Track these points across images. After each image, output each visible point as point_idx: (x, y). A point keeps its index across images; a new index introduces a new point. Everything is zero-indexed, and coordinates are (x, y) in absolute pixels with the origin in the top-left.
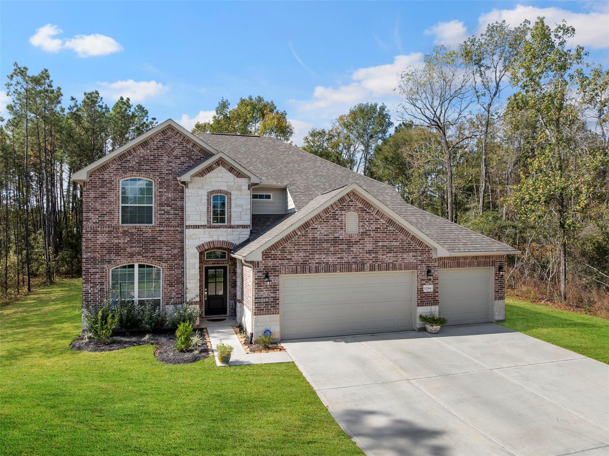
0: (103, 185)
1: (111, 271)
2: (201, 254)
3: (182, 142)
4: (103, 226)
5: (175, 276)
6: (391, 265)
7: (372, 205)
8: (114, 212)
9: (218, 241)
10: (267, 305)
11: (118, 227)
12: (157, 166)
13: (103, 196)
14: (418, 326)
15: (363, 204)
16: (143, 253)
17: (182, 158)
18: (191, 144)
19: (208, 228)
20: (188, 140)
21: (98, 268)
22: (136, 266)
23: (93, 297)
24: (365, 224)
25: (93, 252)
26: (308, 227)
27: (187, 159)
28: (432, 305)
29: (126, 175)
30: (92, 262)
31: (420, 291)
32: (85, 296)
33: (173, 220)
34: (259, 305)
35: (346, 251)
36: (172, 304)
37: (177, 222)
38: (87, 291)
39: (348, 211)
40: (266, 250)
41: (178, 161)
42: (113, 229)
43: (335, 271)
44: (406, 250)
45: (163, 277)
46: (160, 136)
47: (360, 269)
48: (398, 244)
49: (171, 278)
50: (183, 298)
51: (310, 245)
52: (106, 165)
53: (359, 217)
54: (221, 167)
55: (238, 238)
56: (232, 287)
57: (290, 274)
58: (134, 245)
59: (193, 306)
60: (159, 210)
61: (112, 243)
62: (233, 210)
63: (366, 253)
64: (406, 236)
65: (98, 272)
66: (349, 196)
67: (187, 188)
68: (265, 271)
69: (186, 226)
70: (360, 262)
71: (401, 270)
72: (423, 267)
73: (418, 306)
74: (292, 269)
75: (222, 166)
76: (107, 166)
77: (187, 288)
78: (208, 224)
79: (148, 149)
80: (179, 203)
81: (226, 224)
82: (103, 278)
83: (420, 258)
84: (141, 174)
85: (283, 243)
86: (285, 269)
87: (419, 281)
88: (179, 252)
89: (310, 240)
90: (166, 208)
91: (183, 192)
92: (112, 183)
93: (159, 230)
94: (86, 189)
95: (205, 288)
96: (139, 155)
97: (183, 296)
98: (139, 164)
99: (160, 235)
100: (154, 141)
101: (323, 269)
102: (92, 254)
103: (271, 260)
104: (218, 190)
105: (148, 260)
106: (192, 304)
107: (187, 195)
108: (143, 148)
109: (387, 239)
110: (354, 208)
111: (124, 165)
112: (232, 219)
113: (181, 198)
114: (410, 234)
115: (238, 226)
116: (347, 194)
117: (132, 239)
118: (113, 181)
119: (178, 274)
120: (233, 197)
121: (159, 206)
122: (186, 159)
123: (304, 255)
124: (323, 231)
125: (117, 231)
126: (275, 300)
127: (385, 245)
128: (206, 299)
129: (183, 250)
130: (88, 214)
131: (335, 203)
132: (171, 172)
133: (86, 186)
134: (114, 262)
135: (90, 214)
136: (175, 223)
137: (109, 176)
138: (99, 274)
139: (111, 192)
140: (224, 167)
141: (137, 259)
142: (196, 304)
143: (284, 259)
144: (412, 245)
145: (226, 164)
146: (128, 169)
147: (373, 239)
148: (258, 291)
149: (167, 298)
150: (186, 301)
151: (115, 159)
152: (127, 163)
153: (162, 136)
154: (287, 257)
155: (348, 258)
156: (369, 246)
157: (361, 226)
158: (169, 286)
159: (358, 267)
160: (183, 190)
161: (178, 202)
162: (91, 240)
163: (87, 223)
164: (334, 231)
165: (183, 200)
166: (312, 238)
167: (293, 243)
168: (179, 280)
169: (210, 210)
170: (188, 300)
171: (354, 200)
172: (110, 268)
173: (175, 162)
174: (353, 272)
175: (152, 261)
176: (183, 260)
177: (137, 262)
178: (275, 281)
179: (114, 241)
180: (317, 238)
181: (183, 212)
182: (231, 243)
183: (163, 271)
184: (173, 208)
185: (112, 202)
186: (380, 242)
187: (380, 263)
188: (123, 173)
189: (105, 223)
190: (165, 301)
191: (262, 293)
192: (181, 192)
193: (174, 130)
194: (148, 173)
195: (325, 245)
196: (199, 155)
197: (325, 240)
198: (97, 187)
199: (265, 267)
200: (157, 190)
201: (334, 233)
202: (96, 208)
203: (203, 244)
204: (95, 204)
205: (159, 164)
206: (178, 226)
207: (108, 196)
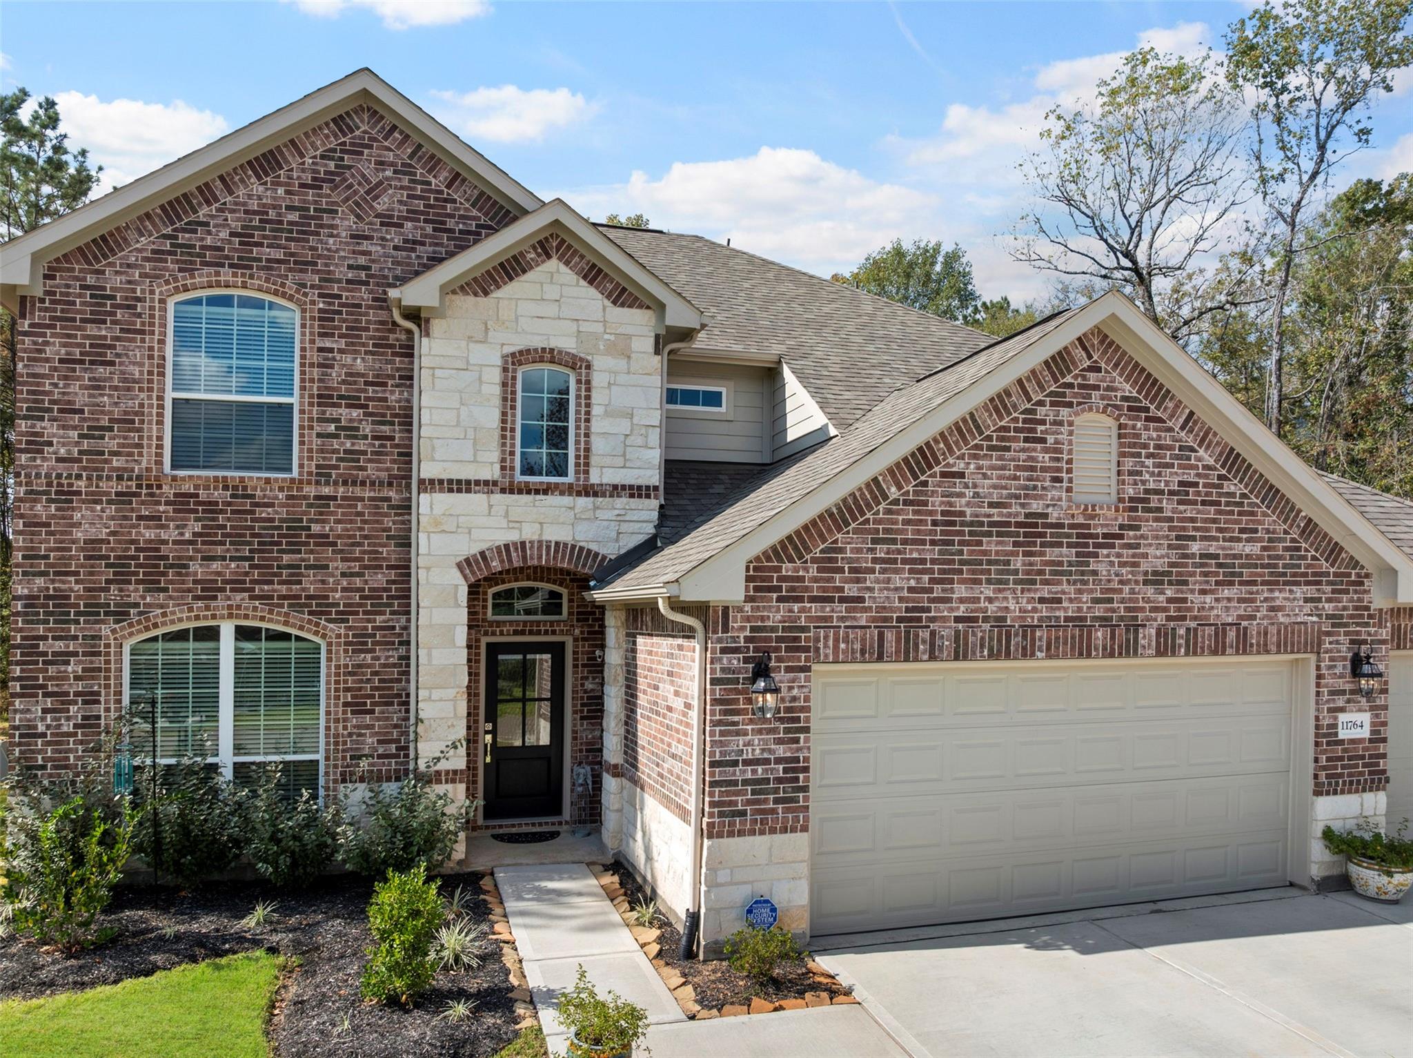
0: (99, 313)
1: (126, 650)
2: (475, 591)
3: (410, 166)
4: (95, 473)
5: (375, 673)
6: (1232, 634)
7: (1168, 391)
8: (142, 422)
9: (540, 542)
10: (760, 792)
11: (157, 478)
12: (312, 249)
13: (98, 355)
14: (1316, 871)
15: (1136, 382)
16: (253, 582)
17: (409, 225)
18: (445, 174)
19: (503, 491)
20: (433, 157)
21: (75, 638)
22: (227, 631)
23: (54, 751)
24: (1143, 464)
25: (57, 573)
26: (930, 467)
27: (429, 229)
28: (1364, 790)
29: (193, 277)
30: (52, 614)
31: (1326, 736)
32: (20, 744)
33: (370, 461)
34: (728, 793)
35: (1070, 573)
36: (362, 780)
37: (387, 469)
38: (29, 727)
39: (1083, 411)
40: (758, 559)
41: (394, 237)
42: (139, 486)
43: (1027, 653)
44: (1284, 574)
45: (328, 675)
46: (327, 137)
47: (1120, 647)
48: (1253, 549)
49: (361, 681)
50: (407, 756)
51: (933, 543)
52: (111, 234)
53: (1120, 436)
54: (553, 264)
55: (614, 535)
56: (582, 718)
57: (854, 661)
58: (219, 550)
59: (440, 789)
60: (319, 420)
61: (133, 542)
62: (597, 426)
63: (1146, 582)
64: (1285, 522)
65: (75, 654)
66: (1085, 348)
67: (428, 335)
68: (756, 650)
69: (421, 482)
70: (1121, 618)
71: (1268, 652)
72: (1337, 642)
73: (1318, 793)
74: (863, 640)
75: (560, 259)
76: (116, 241)
77: (419, 720)
78: (504, 477)
79: (279, 184)
80: (396, 396)
81: (570, 478)
82: (93, 678)
83: (1329, 608)
84: (251, 277)
85: (830, 531)
86: (836, 641)
87: (1326, 697)
88: (394, 582)
89: (935, 523)
90: (346, 414)
91: (412, 355)
92: (135, 307)
93: (317, 498)
94: (31, 326)
95: (486, 721)
96: (244, 204)
97: (407, 748)
98: (245, 237)
99: (321, 514)
100: (302, 156)
101: (982, 646)
102: (53, 581)
103: (779, 600)
104: (544, 349)
105: (271, 612)
106: (439, 782)
107: (425, 362)
108: (259, 178)
109: (1220, 530)
110: (1103, 398)
111: (183, 238)
112: (594, 460)
113: (401, 378)
114: (1300, 511)
115: (615, 487)
116: (1079, 339)
117: (211, 527)
118: (138, 299)
119: (385, 666)
120: (598, 380)
121: (319, 405)
122: (422, 229)
123: (913, 583)
124: (985, 486)
125: (152, 495)
126: (795, 770)
127: (1212, 551)
128: (488, 760)
129: (409, 575)
130: (39, 424)
131: (1033, 372)
132: (366, 276)
133: (32, 313)
134: (140, 614)
135: (46, 423)
136: (379, 470)
137: (124, 278)
138: (80, 662)
139: (134, 340)
140: (567, 263)
141: (230, 607)
142: (453, 781)
143: (830, 600)
144: (1304, 557)
145: (576, 251)
146: (198, 255)
147: (1171, 529)
148: (722, 734)
149: (344, 758)
150: (416, 769)
151: (148, 215)
152: (195, 232)
153: (336, 136)
154: (841, 589)
155: (1080, 601)
156: (1157, 557)
157: (1131, 473)
158: (353, 712)
159: (1113, 637)
160: (412, 347)
161: (392, 392)
162: (49, 525)
163: (34, 459)
164: (1026, 488)
165: (411, 386)
166: (943, 513)
167: (869, 531)
168: (391, 688)
169: (513, 422)
170: (422, 766)
171: (1103, 365)
172: (123, 637)
173: (383, 239)
174: (1097, 657)
175: (287, 615)
176: (408, 613)
177: (230, 616)
178: (795, 692)
179: (138, 533)
180: (962, 514)
181: (410, 431)
182: (589, 551)
183: (329, 652)
184: (371, 414)
185: (135, 381)
186: (1193, 538)
187: (1193, 624)
188: (180, 270)
189: (106, 461)
190: (336, 766)
191: (741, 740)
192: (402, 355)
193: (382, 118)
194: (280, 276)
195: (991, 545)
196: (474, 218)
197: (991, 524)
198: (74, 320)
199: (753, 629)
200: (312, 342)
201: (1026, 496)
202: (69, 403)
203: (482, 554)
204: (66, 386)
205: (321, 241)
206: (390, 484)
207: (118, 355)
